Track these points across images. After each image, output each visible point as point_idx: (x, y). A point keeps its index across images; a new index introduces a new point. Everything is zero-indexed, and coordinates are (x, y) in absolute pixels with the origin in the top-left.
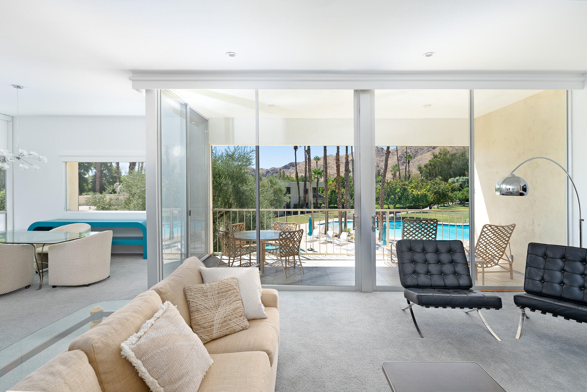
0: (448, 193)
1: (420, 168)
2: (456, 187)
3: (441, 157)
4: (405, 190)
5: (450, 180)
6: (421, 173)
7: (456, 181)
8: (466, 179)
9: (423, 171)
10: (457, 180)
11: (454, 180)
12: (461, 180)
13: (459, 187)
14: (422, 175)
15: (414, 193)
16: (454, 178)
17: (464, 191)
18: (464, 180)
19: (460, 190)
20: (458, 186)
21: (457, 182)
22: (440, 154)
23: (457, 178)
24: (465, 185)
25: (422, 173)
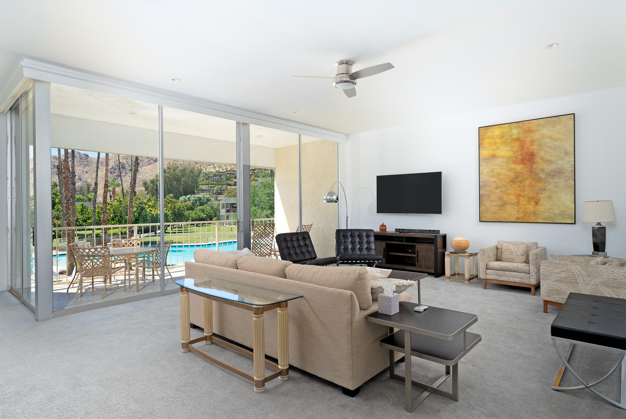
0: (183, 212)
1: (145, 184)
2: (188, 206)
3: (169, 172)
4: (143, 209)
5: (182, 198)
6: (146, 190)
7: (187, 200)
8: (197, 197)
9: (149, 188)
10: (189, 198)
11: (186, 198)
12: (192, 198)
13: (192, 205)
14: (148, 192)
15: (152, 212)
16: (185, 196)
17: (196, 210)
18: (196, 198)
19: (192, 209)
20: (190, 205)
21: (189, 200)
22: (169, 168)
23: (188, 196)
24: (196, 204)
25: (148, 190)
